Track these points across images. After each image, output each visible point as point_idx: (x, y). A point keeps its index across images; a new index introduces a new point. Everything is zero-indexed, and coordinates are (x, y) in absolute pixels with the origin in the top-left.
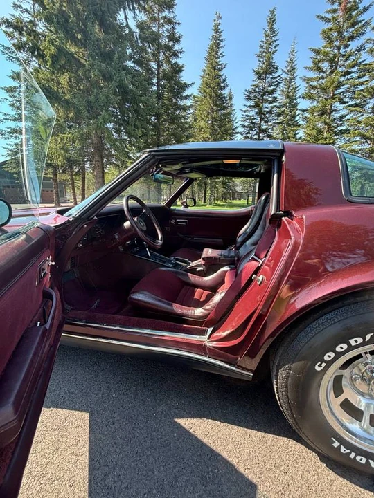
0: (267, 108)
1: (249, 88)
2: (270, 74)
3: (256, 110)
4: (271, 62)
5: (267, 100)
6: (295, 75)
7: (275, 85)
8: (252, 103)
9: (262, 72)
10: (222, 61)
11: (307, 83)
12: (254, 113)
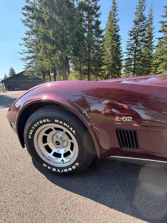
0: (140, 39)
1: (131, 30)
2: (142, 21)
3: (134, 41)
4: (143, 15)
5: (140, 35)
6: (152, 22)
7: (144, 27)
8: (132, 37)
9: (137, 21)
10: (117, 18)
11: (163, 24)
12: (133, 42)
